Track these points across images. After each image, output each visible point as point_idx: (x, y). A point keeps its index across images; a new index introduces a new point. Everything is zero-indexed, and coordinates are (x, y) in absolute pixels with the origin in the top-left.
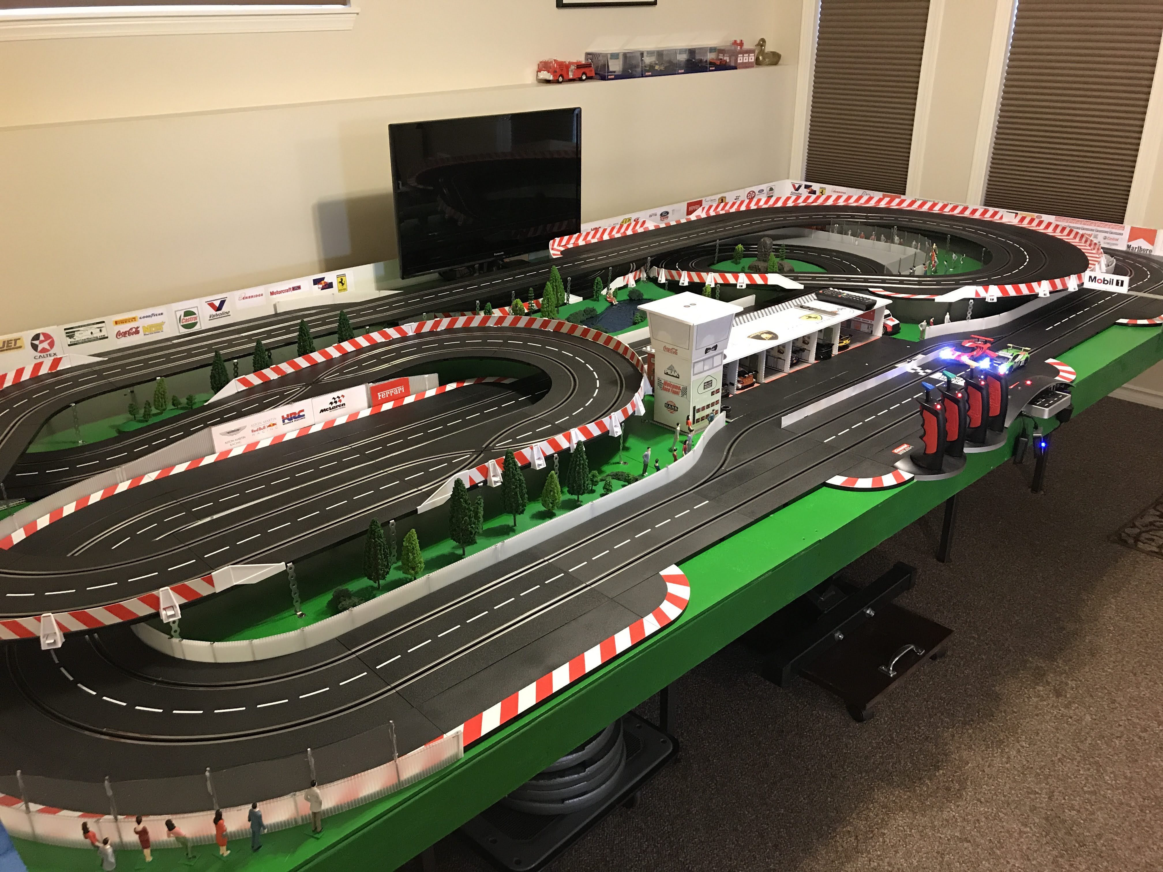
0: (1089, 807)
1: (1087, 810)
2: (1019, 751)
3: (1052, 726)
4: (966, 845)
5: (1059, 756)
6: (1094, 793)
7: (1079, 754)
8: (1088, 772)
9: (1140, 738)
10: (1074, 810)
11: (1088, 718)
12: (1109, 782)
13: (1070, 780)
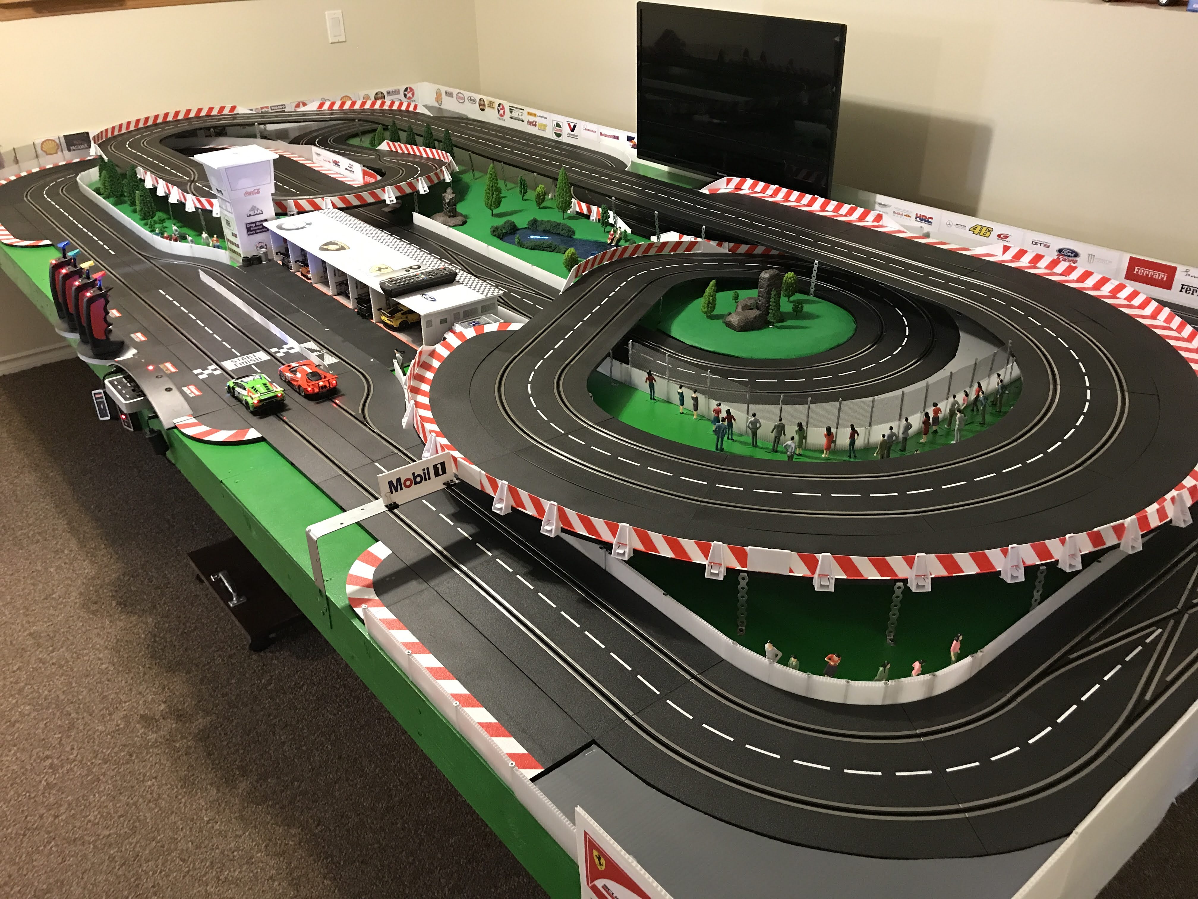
0: (12, 679)
1: (11, 677)
2: (100, 659)
3: (110, 694)
4: (43, 597)
5: (74, 685)
6: (21, 691)
7: (66, 699)
8: (43, 696)
9: (47, 757)
10: (17, 669)
11: (101, 728)
12: (22, 707)
13: (45, 680)
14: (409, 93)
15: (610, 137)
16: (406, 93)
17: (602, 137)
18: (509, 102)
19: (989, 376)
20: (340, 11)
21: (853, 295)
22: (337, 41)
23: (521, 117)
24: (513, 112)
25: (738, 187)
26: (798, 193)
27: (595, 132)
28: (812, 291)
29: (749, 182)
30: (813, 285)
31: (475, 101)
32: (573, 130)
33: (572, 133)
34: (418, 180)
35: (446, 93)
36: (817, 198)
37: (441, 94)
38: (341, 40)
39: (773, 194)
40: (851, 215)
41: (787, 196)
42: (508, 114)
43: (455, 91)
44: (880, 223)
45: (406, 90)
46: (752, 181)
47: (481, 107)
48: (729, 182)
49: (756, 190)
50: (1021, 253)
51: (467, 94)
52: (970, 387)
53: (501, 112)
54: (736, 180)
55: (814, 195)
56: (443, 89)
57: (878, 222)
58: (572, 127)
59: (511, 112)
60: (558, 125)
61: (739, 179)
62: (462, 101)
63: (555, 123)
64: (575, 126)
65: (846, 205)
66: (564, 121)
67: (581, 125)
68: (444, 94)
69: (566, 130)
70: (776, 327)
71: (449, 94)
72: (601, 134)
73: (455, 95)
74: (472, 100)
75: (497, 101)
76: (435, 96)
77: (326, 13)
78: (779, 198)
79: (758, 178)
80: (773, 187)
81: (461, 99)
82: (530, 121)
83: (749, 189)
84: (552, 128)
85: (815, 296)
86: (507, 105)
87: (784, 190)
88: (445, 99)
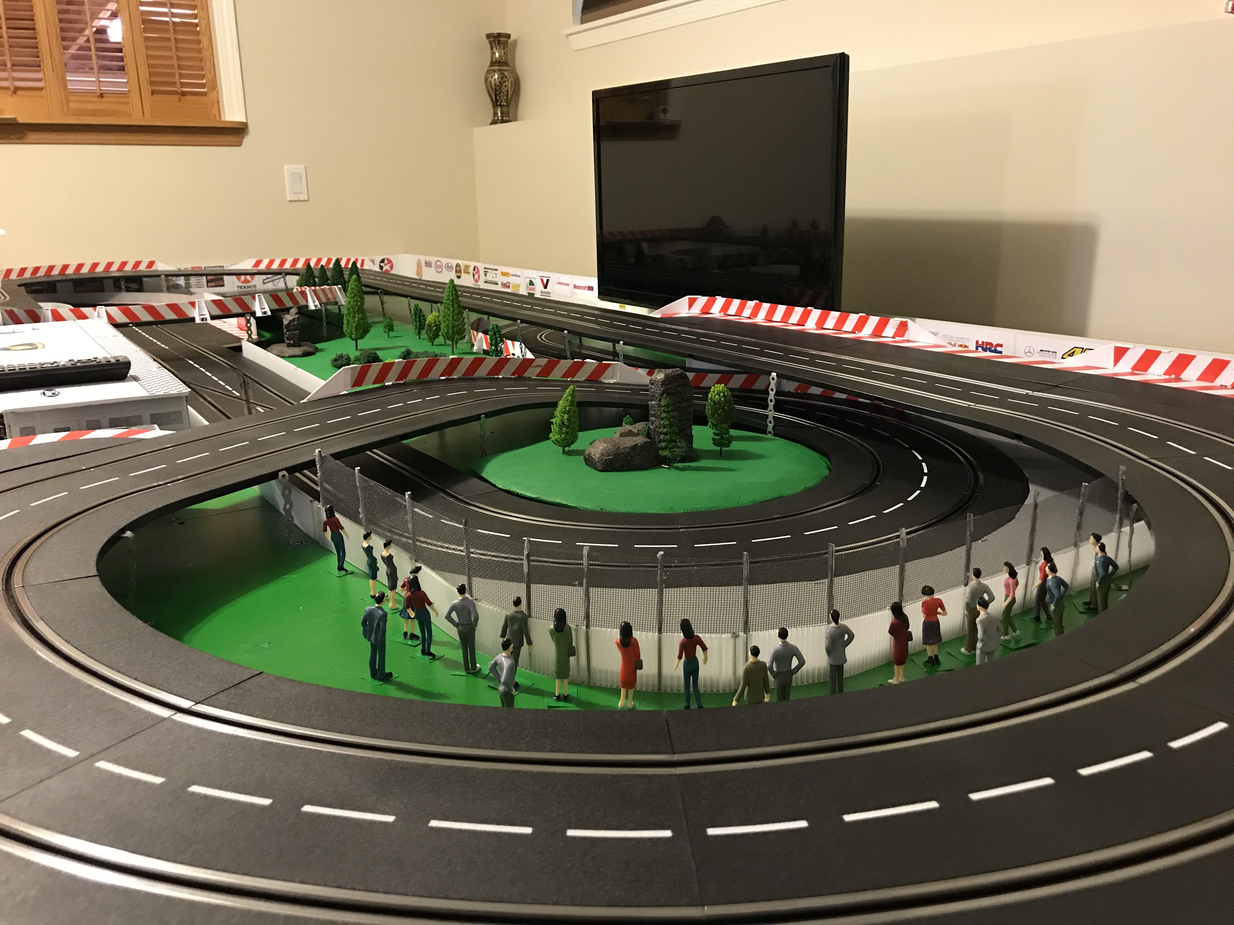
14: (386, 265)
15: (584, 288)
16: (382, 264)
17: (576, 290)
18: (484, 262)
19: (1076, 545)
20: (303, 166)
21: (840, 433)
22: (296, 199)
23: (495, 280)
24: (488, 274)
25: (706, 309)
26: (785, 307)
27: (568, 285)
28: (770, 426)
29: (720, 301)
30: (770, 418)
31: (451, 268)
32: (545, 287)
33: (546, 290)
34: (254, 298)
35: (426, 263)
36: (811, 310)
37: (421, 266)
38: (301, 199)
39: (751, 314)
40: (860, 331)
41: (770, 314)
42: (483, 278)
43: (433, 259)
44: (905, 338)
45: (382, 261)
46: (724, 299)
47: (458, 274)
48: (691, 303)
49: (728, 313)
50: (1149, 358)
51: (444, 261)
52: (1028, 563)
53: (476, 276)
54: (702, 300)
55: (806, 307)
56: (423, 258)
57: (902, 336)
58: (545, 282)
59: (486, 275)
60: (531, 283)
61: (706, 298)
62: (439, 270)
63: (528, 280)
64: (548, 281)
65: (852, 315)
66: (536, 275)
67: (554, 277)
68: (423, 264)
69: (539, 286)
70: (677, 468)
71: (428, 264)
72: (575, 287)
73: (433, 265)
74: (449, 267)
75: (472, 264)
76: (416, 269)
77: (285, 167)
78: (760, 319)
79: (730, 294)
80: (751, 304)
81: (439, 268)
82: (505, 282)
83: (720, 312)
84: (525, 288)
85: (775, 435)
86: (481, 266)
87: (766, 306)
88: (424, 268)
